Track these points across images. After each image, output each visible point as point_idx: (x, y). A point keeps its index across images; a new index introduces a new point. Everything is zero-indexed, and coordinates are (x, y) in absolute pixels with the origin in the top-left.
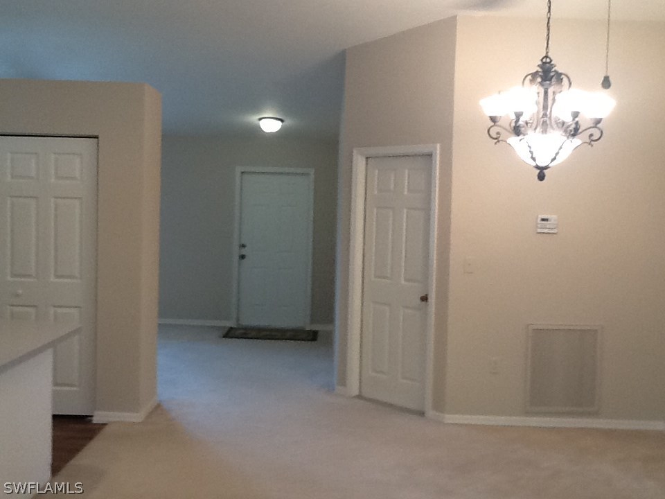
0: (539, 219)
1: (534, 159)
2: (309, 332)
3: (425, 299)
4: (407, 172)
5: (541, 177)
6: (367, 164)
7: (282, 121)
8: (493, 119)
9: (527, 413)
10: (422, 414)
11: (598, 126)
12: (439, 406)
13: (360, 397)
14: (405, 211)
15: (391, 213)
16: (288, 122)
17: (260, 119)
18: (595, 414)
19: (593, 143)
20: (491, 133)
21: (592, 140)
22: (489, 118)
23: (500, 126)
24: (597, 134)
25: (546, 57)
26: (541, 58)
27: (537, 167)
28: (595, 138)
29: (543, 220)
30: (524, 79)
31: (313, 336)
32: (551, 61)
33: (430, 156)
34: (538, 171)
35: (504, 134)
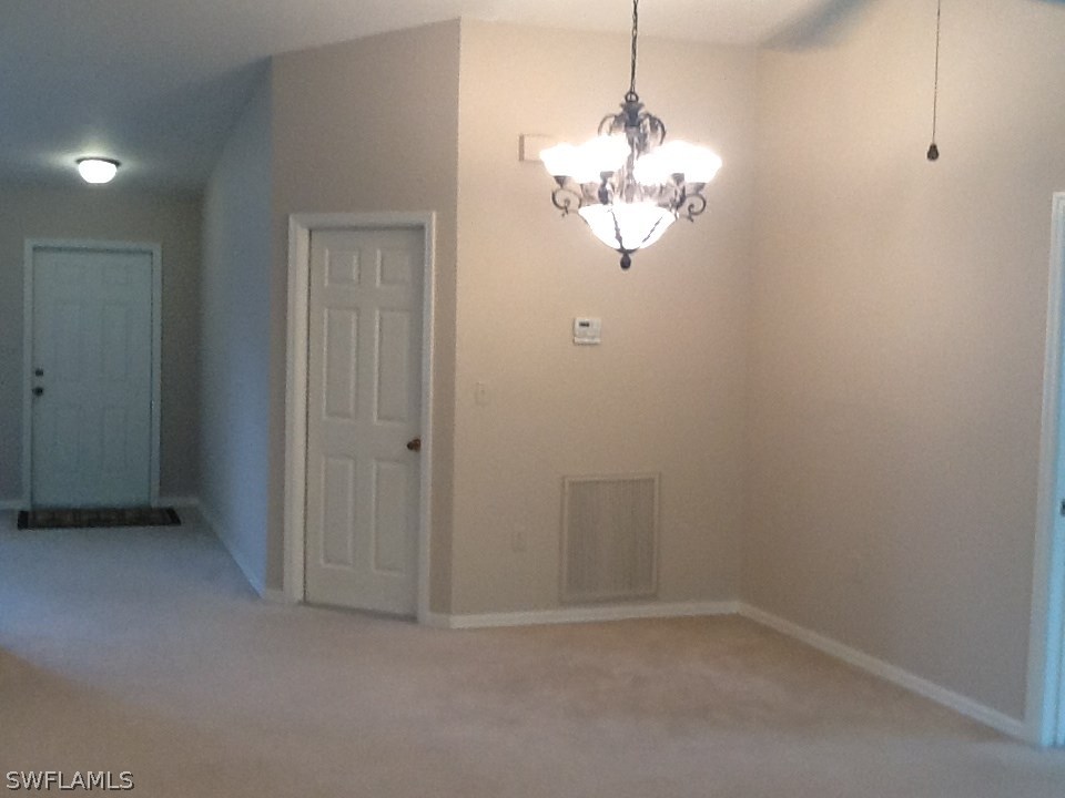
0: (577, 325)
1: (619, 239)
2: (161, 510)
3: (414, 445)
4: (379, 252)
5: (625, 264)
6: (310, 239)
7: (117, 164)
8: (560, 180)
9: (563, 603)
10: (412, 619)
11: (701, 193)
12: (442, 603)
13: (305, 602)
14: (377, 312)
15: (354, 317)
16: (127, 165)
17: (79, 161)
18: (653, 597)
19: (694, 217)
20: (557, 199)
21: (691, 215)
22: (553, 179)
23: (570, 191)
24: (699, 205)
25: (632, 92)
26: (625, 93)
27: (622, 250)
28: (695, 210)
29: (583, 325)
30: (602, 123)
31: (170, 518)
32: (637, 98)
33: (420, 229)
34: (621, 256)
35: (575, 201)
